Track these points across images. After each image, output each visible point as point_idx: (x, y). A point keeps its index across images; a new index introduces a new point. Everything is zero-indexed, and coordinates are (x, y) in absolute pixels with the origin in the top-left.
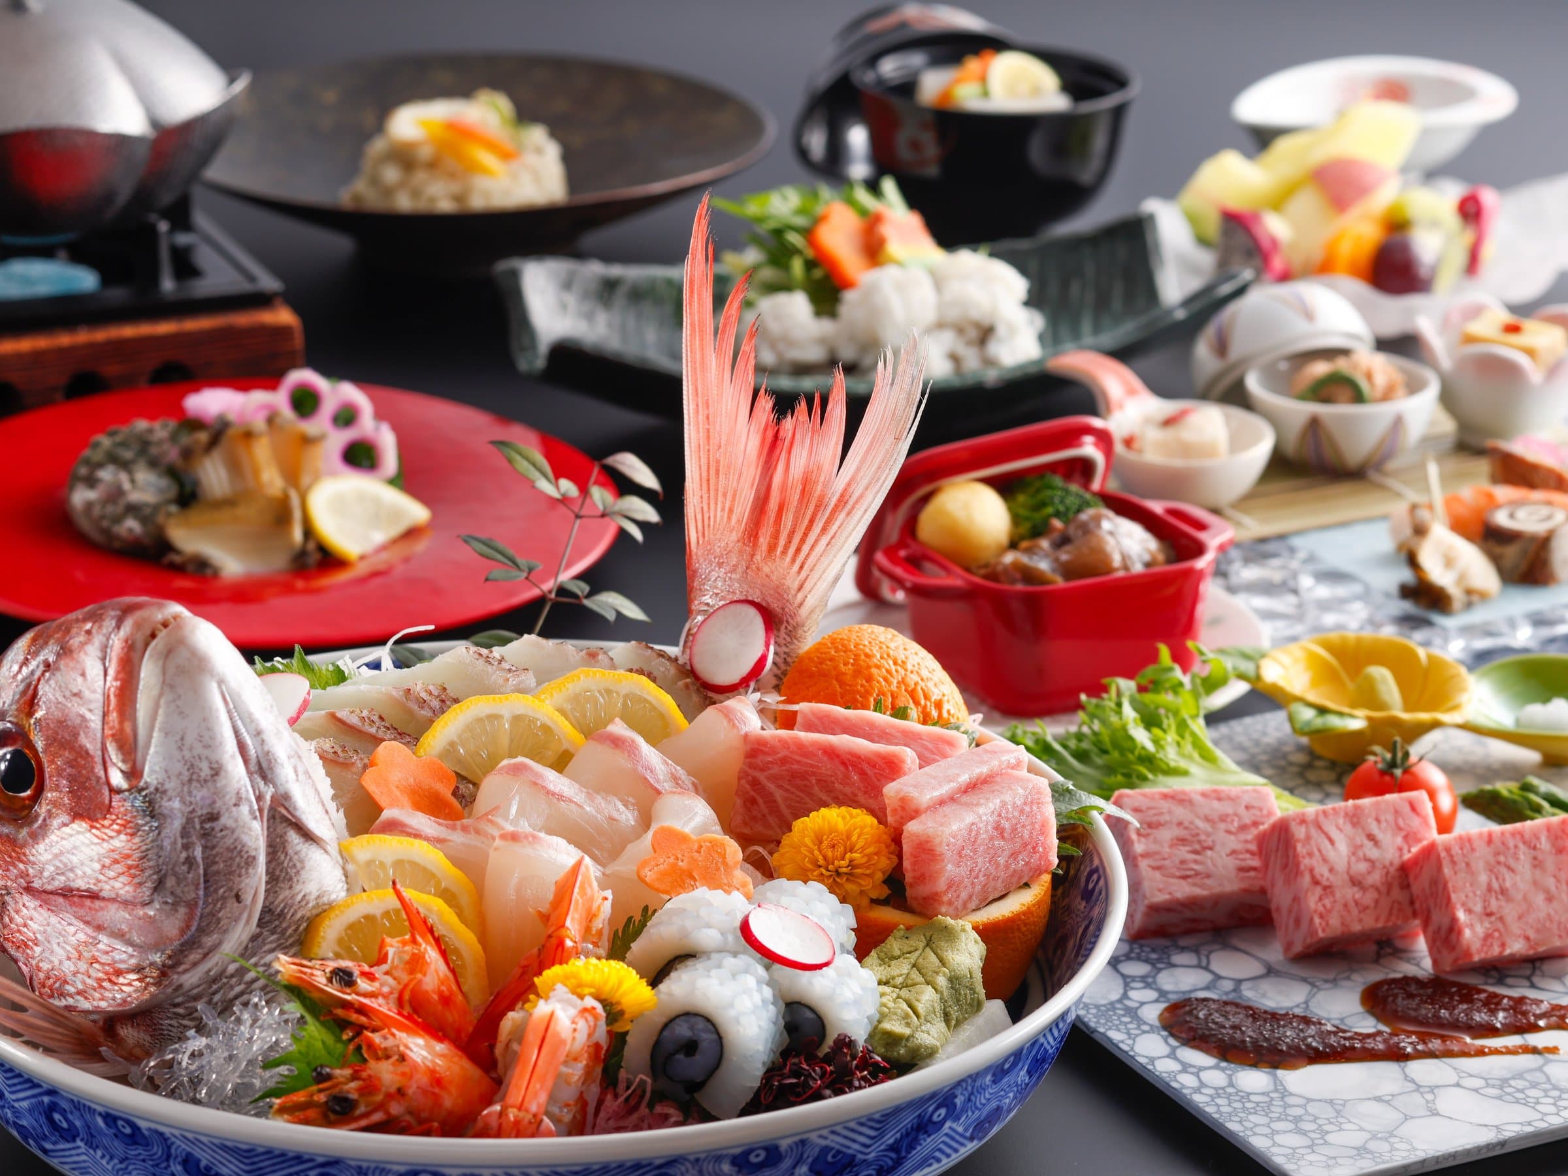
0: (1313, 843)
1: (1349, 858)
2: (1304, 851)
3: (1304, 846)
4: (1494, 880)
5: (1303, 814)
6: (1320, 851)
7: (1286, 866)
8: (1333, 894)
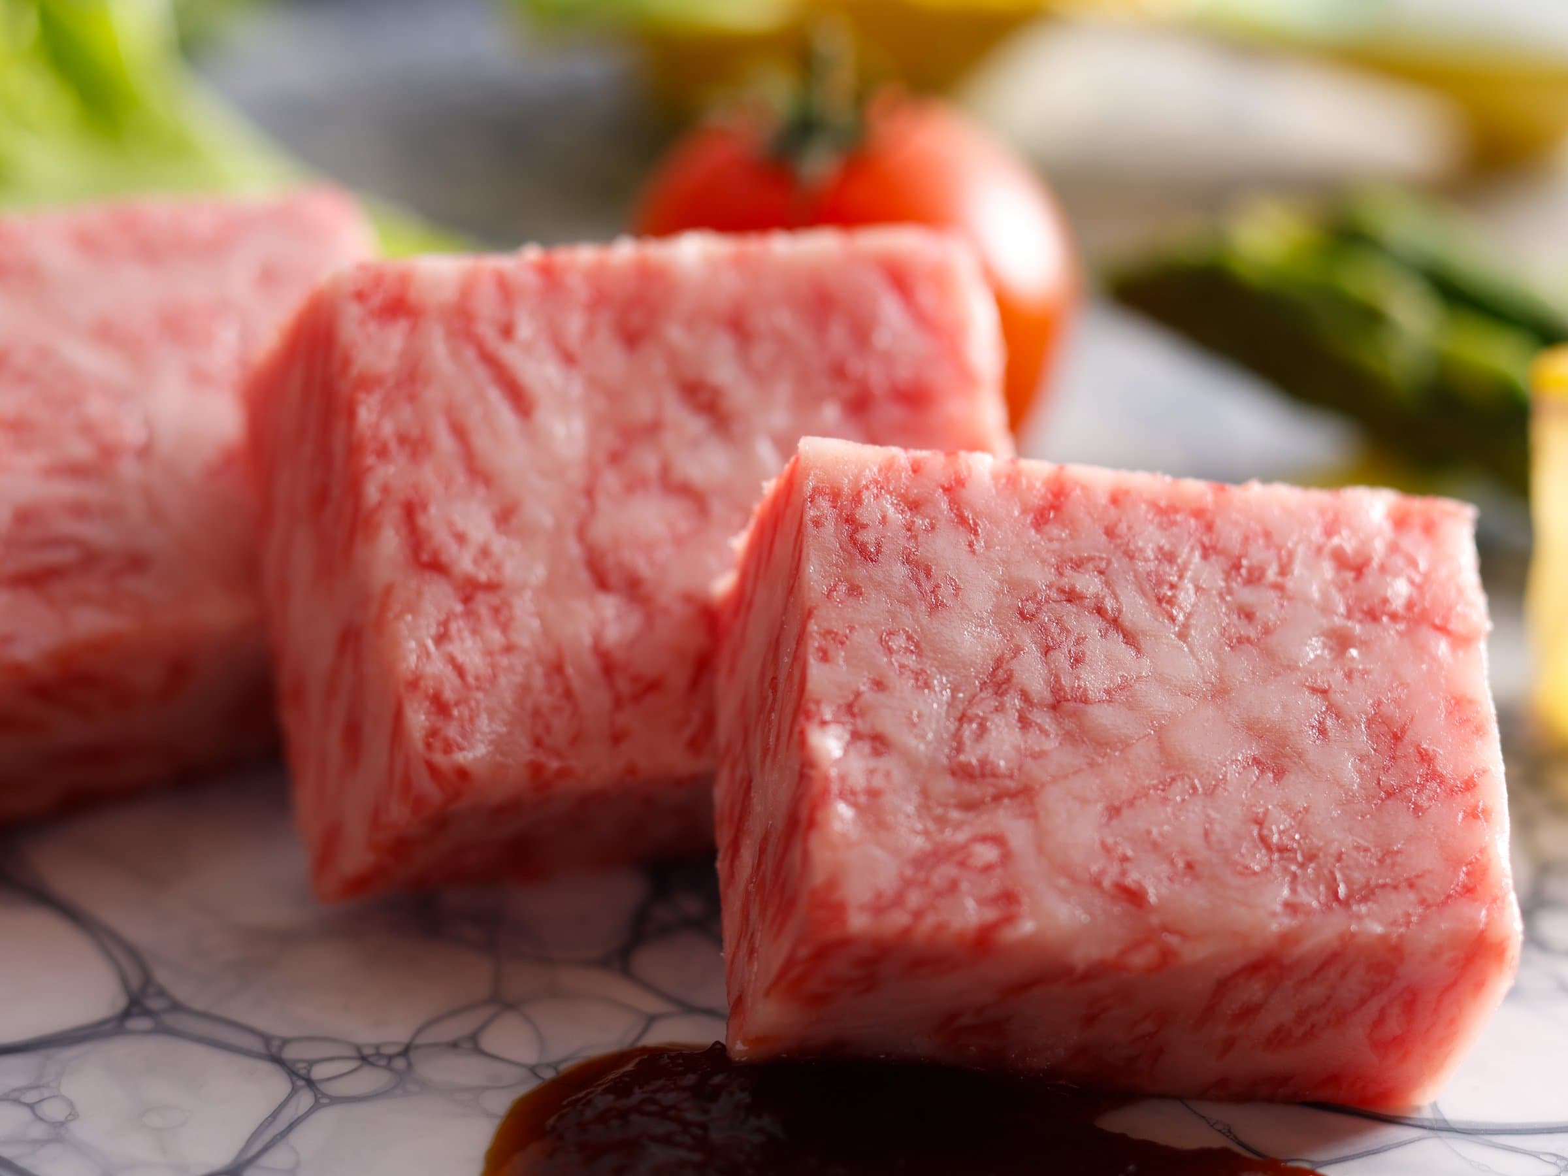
0: (432, 395)
1: (593, 471)
2: (388, 429)
3: (388, 406)
4: (1031, 651)
5: (404, 279)
6: (459, 432)
7: (321, 497)
8: (502, 617)
